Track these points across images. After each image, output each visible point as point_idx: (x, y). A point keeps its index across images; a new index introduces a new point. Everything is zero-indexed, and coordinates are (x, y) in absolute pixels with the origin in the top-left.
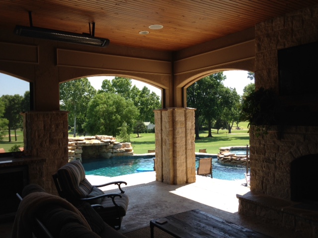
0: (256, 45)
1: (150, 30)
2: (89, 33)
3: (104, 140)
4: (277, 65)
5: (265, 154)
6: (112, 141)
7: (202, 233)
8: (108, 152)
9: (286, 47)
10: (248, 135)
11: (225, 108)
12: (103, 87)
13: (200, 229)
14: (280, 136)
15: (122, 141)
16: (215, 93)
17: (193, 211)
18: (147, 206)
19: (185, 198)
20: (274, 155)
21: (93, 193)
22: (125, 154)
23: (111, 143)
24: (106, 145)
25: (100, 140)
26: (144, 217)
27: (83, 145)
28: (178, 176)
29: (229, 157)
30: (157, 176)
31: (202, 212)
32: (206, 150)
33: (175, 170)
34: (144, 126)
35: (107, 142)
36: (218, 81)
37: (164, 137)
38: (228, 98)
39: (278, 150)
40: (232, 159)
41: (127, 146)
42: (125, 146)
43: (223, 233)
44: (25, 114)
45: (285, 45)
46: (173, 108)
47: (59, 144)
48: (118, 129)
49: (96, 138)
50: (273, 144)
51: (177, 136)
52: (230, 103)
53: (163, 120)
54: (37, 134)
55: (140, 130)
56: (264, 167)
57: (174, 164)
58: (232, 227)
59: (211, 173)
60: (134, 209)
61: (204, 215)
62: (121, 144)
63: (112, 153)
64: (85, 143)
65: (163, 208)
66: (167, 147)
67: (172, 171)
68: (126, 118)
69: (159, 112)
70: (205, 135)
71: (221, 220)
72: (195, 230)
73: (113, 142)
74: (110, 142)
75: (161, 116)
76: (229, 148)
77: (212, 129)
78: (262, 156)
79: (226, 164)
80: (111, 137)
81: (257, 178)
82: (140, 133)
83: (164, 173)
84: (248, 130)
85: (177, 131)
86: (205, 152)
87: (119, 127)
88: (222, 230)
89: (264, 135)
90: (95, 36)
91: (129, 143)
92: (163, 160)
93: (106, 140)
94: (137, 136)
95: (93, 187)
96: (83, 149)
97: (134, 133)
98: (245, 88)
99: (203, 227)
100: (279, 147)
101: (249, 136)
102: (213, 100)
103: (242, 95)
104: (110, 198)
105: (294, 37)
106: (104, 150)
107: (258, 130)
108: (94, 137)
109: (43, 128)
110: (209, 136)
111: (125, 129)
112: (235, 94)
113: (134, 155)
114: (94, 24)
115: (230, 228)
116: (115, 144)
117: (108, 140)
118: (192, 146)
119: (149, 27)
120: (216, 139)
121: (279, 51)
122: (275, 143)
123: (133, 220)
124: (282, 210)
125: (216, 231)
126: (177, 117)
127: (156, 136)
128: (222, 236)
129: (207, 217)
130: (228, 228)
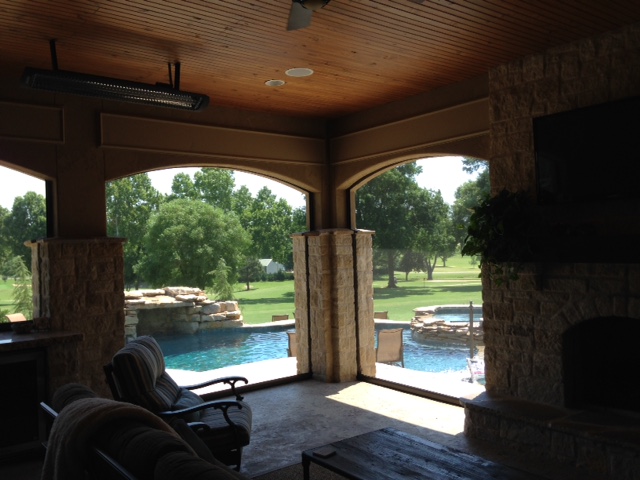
0: (491, 108)
1: (287, 79)
2: (168, 83)
3: (182, 297)
4: (533, 147)
5: (512, 319)
6: (199, 298)
7: (405, 472)
8: (190, 321)
9: (549, 113)
10: (479, 282)
11: (422, 229)
12: (176, 188)
13: (401, 466)
14: (541, 283)
15: (218, 298)
16: (401, 200)
17: (382, 430)
18: (286, 427)
19: (358, 408)
20: (530, 319)
21: (182, 401)
22: (227, 324)
23: (198, 302)
24: (187, 306)
25: (174, 296)
26: (281, 447)
27: (139, 307)
28: (341, 364)
29: (435, 327)
30: (299, 366)
31: (400, 433)
32: (388, 315)
33: (335, 354)
34: (260, 267)
35: (189, 301)
36: (407, 176)
37: (314, 288)
38: (427, 209)
39: (538, 310)
40: (439, 331)
41: (229, 308)
42: (225, 308)
43: (446, 471)
44: (36, 244)
45: (546, 110)
46: (329, 230)
47: (107, 305)
48: (210, 276)
49: (167, 294)
50: (528, 298)
51: (339, 286)
52: (429, 219)
53: (310, 254)
54: (61, 284)
55: (252, 275)
56: (512, 343)
57: (334, 341)
58: (461, 459)
59: (401, 359)
60: (261, 433)
61: (404, 438)
62: (218, 304)
63: (200, 323)
64: (143, 304)
65: (318, 428)
66: (320, 307)
67: (329, 356)
68: (225, 251)
69: (302, 238)
70: (383, 284)
71: (439, 447)
72: (392, 467)
73: (201, 301)
74: (195, 300)
75: (307, 246)
76: (433, 308)
77: (395, 273)
78: (507, 323)
79: (428, 340)
80: (197, 290)
81: (497, 364)
82: (252, 281)
83: (313, 360)
84: (479, 271)
85: (338, 275)
86: (386, 318)
87: (212, 269)
88: (443, 465)
89: (510, 281)
90: (181, 88)
91: (235, 303)
92: (312, 333)
93: (186, 297)
94: (246, 287)
95: (181, 389)
96: (139, 316)
97: (240, 281)
98: (459, 190)
99: (407, 461)
100: (539, 303)
101: (480, 284)
102: (397, 214)
103: (453, 204)
104: (219, 410)
105: (563, 93)
106: (184, 317)
107: (499, 271)
108: (162, 291)
109: (73, 273)
110: (389, 286)
111: (225, 273)
112: (439, 199)
113: (245, 325)
114: (178, 65)
115: (458, 461)
116: (205, 305)
117: (192, 297)
118: (368, 305)
119: (287, 72)
120: (404, 293)
121: (536, 120)
122: (531, 296)
123: (261, 453)
124: (550, 425)
125: (431, 468)
126: (338, 248)
127: (297, 286)
128: (444, 477)
129: (411, 441)
130: (454, 461)
